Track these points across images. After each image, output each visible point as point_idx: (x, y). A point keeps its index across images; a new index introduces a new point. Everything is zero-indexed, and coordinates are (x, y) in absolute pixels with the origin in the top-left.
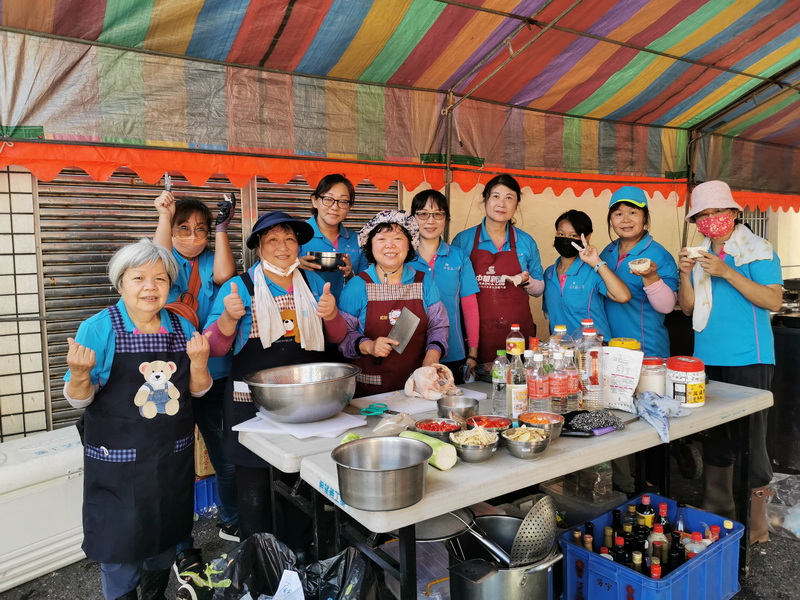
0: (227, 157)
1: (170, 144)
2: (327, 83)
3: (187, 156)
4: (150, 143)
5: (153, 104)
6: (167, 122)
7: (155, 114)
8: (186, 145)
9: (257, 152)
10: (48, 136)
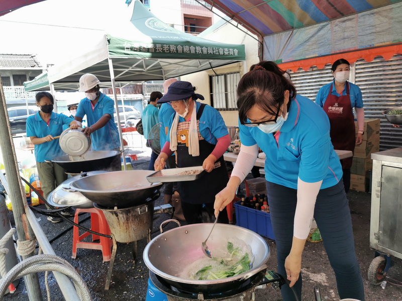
0: (330, 56)
1: (312, 56)
2: (375, 10)
3: (318, 59)
4: (307, 57)
5: (308, 44)
6: (311, 48)
7: (308, 47)
8: (317, 55)
9: (342, 51)
10: (283, 61)
